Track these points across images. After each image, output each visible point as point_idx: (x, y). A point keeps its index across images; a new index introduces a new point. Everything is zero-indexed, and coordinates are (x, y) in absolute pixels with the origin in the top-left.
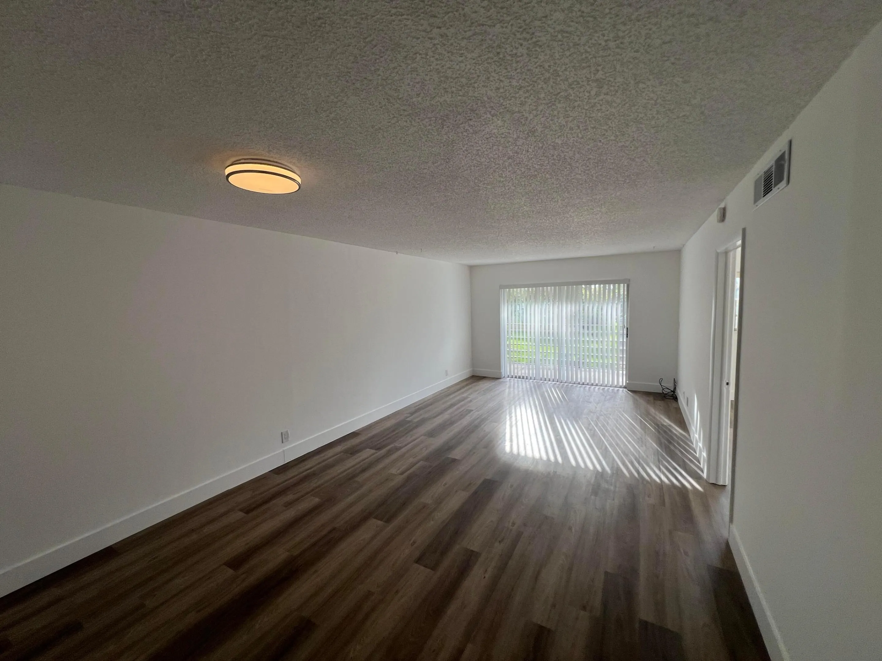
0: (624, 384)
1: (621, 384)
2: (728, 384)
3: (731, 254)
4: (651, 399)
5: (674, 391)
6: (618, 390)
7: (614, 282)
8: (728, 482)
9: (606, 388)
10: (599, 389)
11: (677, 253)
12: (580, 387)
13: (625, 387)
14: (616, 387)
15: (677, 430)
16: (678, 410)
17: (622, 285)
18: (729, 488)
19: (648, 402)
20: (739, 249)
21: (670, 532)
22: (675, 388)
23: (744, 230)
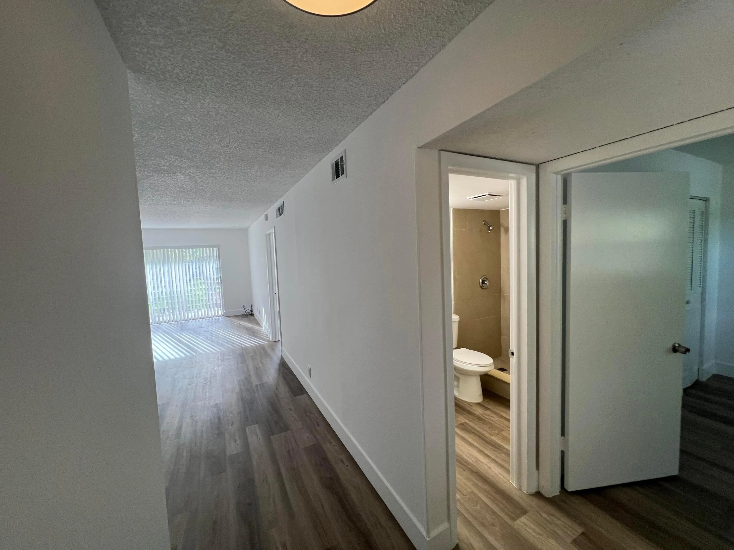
0: (222, 314)
1: (220, 314)
2: (276, 294)
3: (271, 235)
4: (240, 318)
5: (252, 311)
6: (219, 318)
7: (209, 247)
8: (280, 339)
9: (211, 318)
10: (206, 320)
11: (246, 230)
12: (192, 322)
13: (223, 316)
14: (217, 316)
15: (256, 327)
16: (255, 320)
17: (215, 249)
18: (280, 341)
19: (239, 320)
20: (274, 234)
21: (261, 361)
22: (252, 310)
23: (274, 227)
